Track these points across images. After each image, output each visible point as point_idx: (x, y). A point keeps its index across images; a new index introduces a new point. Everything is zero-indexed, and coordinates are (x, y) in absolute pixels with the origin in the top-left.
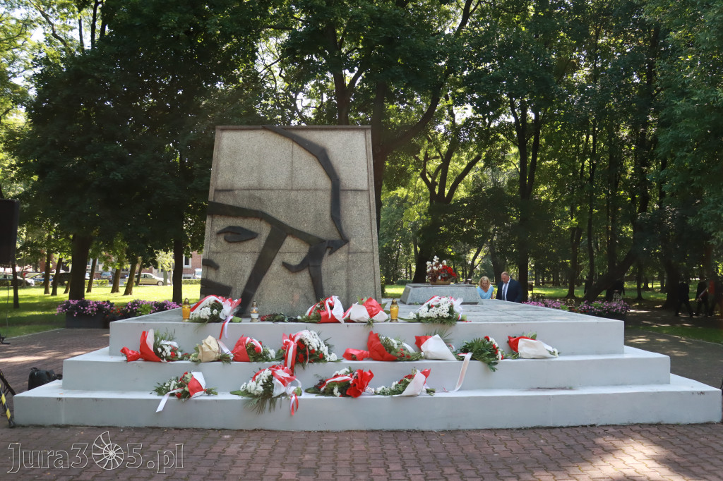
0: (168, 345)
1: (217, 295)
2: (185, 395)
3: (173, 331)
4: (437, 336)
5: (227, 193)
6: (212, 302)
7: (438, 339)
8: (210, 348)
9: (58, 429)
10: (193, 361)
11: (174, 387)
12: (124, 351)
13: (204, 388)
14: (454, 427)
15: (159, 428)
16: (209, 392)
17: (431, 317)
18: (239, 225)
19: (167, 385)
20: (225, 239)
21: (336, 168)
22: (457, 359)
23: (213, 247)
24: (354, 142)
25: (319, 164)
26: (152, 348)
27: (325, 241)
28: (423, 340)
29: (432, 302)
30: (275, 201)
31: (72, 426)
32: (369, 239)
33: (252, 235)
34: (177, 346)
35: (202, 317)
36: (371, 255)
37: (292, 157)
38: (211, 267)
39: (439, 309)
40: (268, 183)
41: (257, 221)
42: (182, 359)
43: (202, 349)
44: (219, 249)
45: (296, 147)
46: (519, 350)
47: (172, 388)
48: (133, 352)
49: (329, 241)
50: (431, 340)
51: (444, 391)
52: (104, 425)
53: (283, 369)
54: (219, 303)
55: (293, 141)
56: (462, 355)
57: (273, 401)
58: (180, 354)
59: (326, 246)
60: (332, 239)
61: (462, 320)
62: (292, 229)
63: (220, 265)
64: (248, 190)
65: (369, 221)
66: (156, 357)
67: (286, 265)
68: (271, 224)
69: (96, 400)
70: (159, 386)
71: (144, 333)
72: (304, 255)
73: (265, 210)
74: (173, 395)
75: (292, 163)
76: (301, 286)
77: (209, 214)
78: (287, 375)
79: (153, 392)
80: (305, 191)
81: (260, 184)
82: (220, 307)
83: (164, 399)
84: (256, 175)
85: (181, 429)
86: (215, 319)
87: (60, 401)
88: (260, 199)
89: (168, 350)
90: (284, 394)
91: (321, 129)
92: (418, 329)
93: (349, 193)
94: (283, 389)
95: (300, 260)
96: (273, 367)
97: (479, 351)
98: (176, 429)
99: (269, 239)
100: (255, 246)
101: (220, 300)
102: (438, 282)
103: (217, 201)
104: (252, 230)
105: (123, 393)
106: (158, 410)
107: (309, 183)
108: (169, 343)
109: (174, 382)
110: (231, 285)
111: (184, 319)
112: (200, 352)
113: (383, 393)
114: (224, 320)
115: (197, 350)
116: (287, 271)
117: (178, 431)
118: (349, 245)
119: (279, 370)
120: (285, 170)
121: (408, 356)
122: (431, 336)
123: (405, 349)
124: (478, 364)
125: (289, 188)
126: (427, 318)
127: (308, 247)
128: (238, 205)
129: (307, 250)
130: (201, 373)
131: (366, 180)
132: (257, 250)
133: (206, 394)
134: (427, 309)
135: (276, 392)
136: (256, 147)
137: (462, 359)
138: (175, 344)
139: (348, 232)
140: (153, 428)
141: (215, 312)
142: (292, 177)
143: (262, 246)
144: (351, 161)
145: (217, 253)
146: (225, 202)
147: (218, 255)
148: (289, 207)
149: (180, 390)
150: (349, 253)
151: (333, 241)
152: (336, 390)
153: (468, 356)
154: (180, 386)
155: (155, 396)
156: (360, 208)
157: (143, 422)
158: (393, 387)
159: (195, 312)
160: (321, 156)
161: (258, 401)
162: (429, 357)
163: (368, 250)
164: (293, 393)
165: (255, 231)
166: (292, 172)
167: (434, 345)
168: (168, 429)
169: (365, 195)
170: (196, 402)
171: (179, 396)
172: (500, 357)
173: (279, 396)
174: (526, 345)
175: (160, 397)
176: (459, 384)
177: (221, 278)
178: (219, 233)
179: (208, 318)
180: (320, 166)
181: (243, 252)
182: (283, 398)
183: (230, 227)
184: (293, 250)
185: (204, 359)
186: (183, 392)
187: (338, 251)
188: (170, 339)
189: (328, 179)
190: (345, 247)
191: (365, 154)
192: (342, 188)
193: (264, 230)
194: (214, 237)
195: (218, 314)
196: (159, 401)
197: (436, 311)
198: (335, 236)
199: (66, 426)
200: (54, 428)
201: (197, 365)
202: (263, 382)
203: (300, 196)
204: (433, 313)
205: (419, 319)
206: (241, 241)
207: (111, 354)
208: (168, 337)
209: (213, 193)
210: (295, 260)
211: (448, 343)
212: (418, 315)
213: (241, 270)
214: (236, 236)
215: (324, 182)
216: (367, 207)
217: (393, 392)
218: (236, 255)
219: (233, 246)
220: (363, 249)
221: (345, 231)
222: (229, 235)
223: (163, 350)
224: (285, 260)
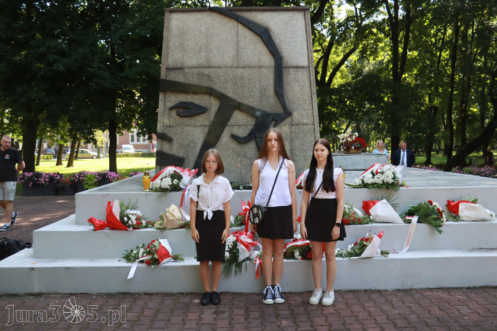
0: (133, 214)
1: (176, 166)
2: (155, 262)
3: (136, 201)
4: (384, 201)
5: (178, 71)
6: (172, 172)
7: (385, 203)
8: (173, 216)
9: (32, 297)
10: (158, 229)
11: (143, 254)
12: (91, 221)
13: (171, 255)
14: (407, 287)
15: (130, 293)
16: (176, 258)
17: (376, 183)
18: (190, 101)
19: (135, 252)
20: (178, 114)
21: (278, 47)
22: (404, 221)
23: (167, 122)
24: (294, 22)
25: (262, 43)
26: (118, 218)
27: (270, 114)
28: (371, 204)
29: (374, 169)
30: (223, 78)
31: (45, 294)
32: (310, 112)
33: (202, 110)
34: (141, 215)
35: (163, 187)
36: (312, 127)
37: (237, 37)
38: (165, 140)
39: (383, 176)
40: (216, 60)
41: (206, 97)
42: (146, 227)
43: (167, 217)
44: (172, 123)
45: (240, 27)
46: (459, 213)
47: (140, 255)
48: (100, 221)
49: (274, 114)
50: (379, 204)
51: (395, 252)
52: (76, 292)
53: (246, 235)
54: (178, 174)
55: (238, 21)
56: (408, 218)
57: (239, 265)
58: (144, 222)
59: (272, 118)
60: (276, 112)
61: (402, 185)
62: (239, 104)
63: (173, 137)
64: (198, 68)
65: (310, 95)
66: (123, 226)
67: (234, 137)
68: (219, 99)
69: (68, 268)
70: (126, 253)
71: (109, 203)
72: (251, 128)
73: (213, 86)
74: (142, 262)
75: (238, 42)
76: (248, 156)
77: (162, 91)
78: (250, 241)
79: (122, 259)
80: (251, 68)
81: (208, 62)
82: (180, 178)
83: (134, 266)
84: (204, 54)
85: (151, 294)
86: (175, 188)
87: (33, 271)
88: (209, 76)
89: (133, 218)
90: (248, 259)
91: (264, 11)
92: (364, 194)
93: (291, 70)
94: (247, 254)
95: (247, 132)
96: (236, 233)
97: (425, 215)
98: (146, 294)
99: (218, 113)
100: (205, 120)
101: (178, 170)
102: (351, 151)
103: (168, 78)
104: (202, 105)
105: (92, 261)
106: (128, 278)
107: (254, 61)
108: (134, 212)
109: (142, 250)
110: (184, 156)
111: (145, 189)
112: (165, 219)
113: (341, 256)
114: (183, 189)
115: (161, 218)
116: (235, 142)
117: (148, 297)
118: (292, 118)
119: (242, 236)
120: (230, 49)
121: (359, 220)
122: (378, 200)
123: (355, 213)
124: (424, 226)
125: (235, 65)
126: (373, 184)
127: (254, 120)
128: (188, 83)
129: (254, 123)
130: (166, 240)
131: (307, 58)
132: (207, 123)
133: (173, 260)
134: (371, 176)
135: (241, 257)
136: (203, 28)
137: (410, 222)
138: (139, 213)
139: (290, 106)
140: (124, 294)
141: (175, 181)
142: (237, 55)
143: (212, 119)
144: (292, 40)
145: (170, 127)
146: (176, 80)
147: (171, 129)
148: (236, 84)
149: (149, 257)
150: (292, 125)
151: (277, 114)
152: (297, 254)
153: (415, 219)
154: (149, 253)
155: (124, 264)
156: (301, 84)
157: (114, 288)
158: (349, 250)
159: (155, 182)
160: (265, 35)
161: (225, 267)
162: (378, 220)
163: (309, 122)
164: (257, 257)
165: (205, 106)
166: (238, 50)
167: (382, 209)
168: (139, 294)
169: (306, 72)
170: (165, 268)
171: (149, 263)
172: (445, 220)
173: (244, 261)
174: (466, 209)
175: (129, 264)
176: (407, 245)
177: (174, 150)
178: (171, 109)
179: (169, 187)
180: (264, 45)
181: (195, 126)
182: (248, 262)
183: (181, 103)
184: (241, 124)
185: (169, 227)
186: (151, 259)
187: (282, 123)
188: (133, 208)
189: (272, 56)
190: (289, 120)
191: (305, 33)
192: (284, 65)
193: (214, 105)
194: (167, 112)
195: (178, 184)
196: (130, 268)
197: (381, 178)
198: (279, 110)
199: (40, 295)
200: (28, 297)
201: (162, 232)
202: (229, 248)
203: (246, 73)
204: (378, 179)
205: (365, 185)
206: (192, 116)
207: (77, 223)
208: (131, 206)
209: (164, 72)
210: (242, 133)
211: (394, 206)
212: (363, 182)
213: (193, 142)
214: (187, 111)
215: (268, 60)
216: (308, 83)
217: (350, 255)
218: (188, 128)
219: (185, 120)
220: (305, 121)
221: (288, 105)
222: (181, 110)
223: (129, 219)
224: (234, 133)
